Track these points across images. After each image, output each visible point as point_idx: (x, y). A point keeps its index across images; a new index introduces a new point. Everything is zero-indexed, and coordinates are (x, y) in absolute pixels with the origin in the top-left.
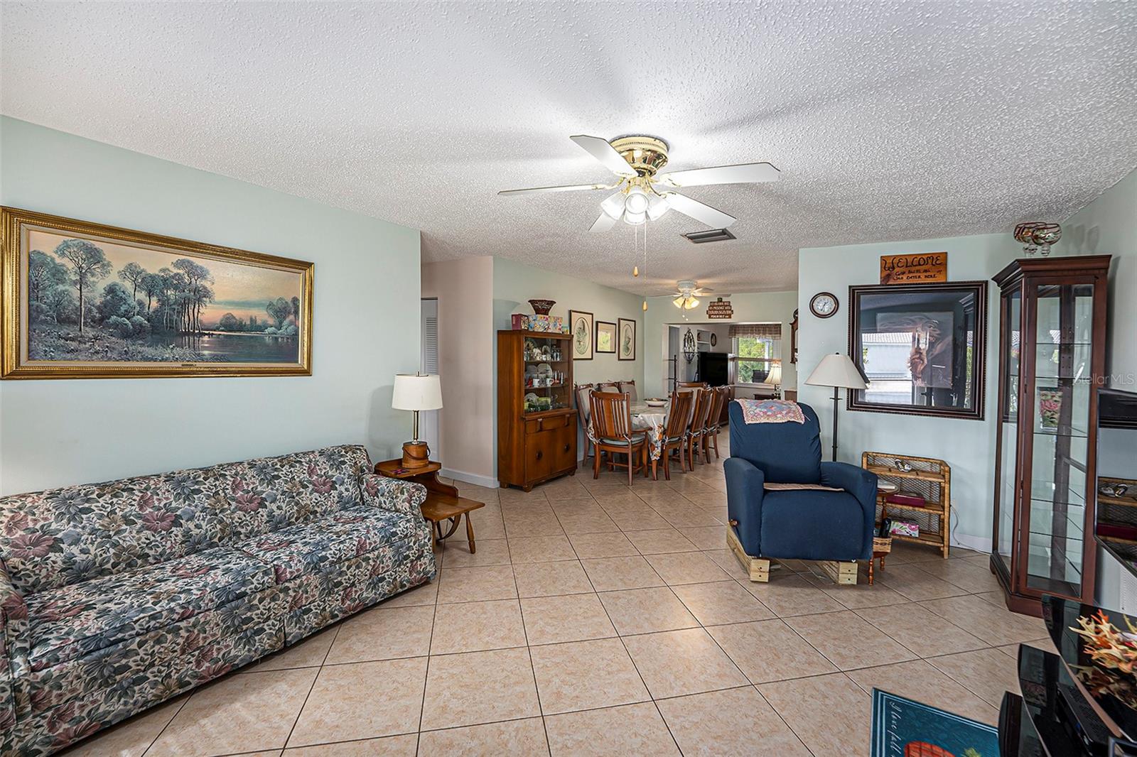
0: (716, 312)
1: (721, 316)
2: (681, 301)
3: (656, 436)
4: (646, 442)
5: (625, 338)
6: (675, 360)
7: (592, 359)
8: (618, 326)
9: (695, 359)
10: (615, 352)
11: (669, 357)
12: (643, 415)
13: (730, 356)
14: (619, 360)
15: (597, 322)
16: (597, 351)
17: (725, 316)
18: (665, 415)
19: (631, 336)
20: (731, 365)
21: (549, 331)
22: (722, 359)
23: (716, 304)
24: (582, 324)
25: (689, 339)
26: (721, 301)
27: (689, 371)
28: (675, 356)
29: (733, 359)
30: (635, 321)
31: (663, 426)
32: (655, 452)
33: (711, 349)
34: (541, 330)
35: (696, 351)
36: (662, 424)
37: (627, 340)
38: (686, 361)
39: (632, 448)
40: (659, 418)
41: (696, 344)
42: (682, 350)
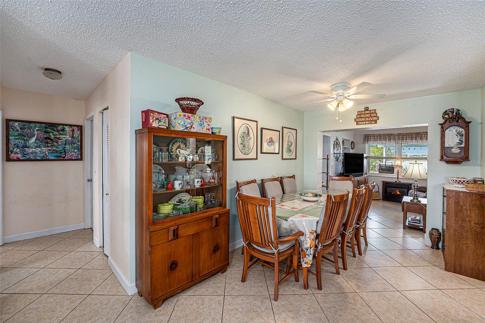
0: (363, 119)
1: (367, 122)
2: (335, 104)
3: (308, 242)
4: (296, 248)
5: (288, 142)
6: (328, 159)
7: (257, 159)
8: (281, 132)
9: (341, 158)
10: (279, 153)
11: (323, 157)
12: (293, 219)
13: (365, 155)
14: (283, 159)
15: (262, 129)
16: (262, 153)
17: (371, 122)
18: (318, 219)
19: (293, 141)
20: (365, 161)
21: (192, 130)
22: (360, 158)
23: (363, 113)
24: (246, 129)
25: (336, 144)
26: (368, 110)
27: (337, 166)
28: (328, 156)
29: (366, 158)
30: (296, 130)
31: (316, 232)
32: (305, 260)
33: (352, 151)
34: (181, 129)
35: (341, 152)
36: (314, 229)
37: (290, 144)
38: (335, 159)
39: (279, 257)
40: (310, 222)
41: (342, 148)
42: (332, 152)
